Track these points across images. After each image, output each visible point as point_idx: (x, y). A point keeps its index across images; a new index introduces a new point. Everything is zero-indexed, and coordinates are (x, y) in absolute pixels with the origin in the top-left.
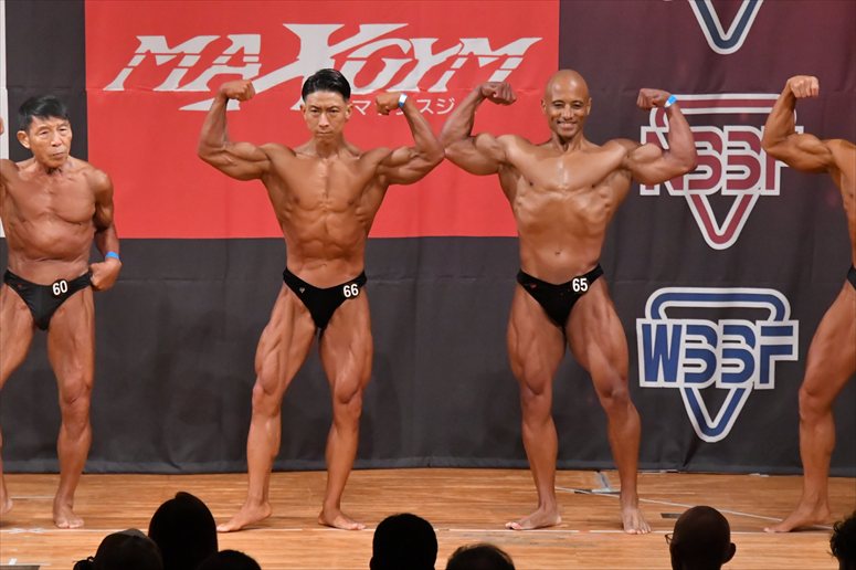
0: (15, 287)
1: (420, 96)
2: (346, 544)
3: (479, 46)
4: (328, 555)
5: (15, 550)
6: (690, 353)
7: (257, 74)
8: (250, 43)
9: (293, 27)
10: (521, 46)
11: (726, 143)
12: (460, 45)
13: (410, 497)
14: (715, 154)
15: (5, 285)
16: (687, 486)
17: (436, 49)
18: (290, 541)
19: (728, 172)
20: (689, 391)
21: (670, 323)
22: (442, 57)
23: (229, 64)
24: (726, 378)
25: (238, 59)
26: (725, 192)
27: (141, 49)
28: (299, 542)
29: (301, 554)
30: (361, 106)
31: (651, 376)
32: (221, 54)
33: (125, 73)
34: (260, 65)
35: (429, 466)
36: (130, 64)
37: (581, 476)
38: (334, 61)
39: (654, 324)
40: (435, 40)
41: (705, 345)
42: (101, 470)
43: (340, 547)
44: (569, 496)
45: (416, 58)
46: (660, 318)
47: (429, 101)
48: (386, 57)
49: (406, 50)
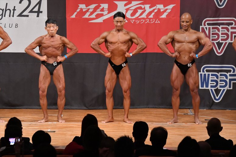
1: (146, 19)
2: (128, 126)
3: (161, 7)
4: (124, 129)
5: (49, 127)
6: (212, 81)
7: (107, 13)
8: (105, 6)
9: (116, 2)
10: (171, 7)
11: (221, 30)
12: (156, 6)
13: (144, 115)
14: (218, 32)
16: (211, 113)
17: (150, 7)
18: (115, 126)
19: (221, 37)
20: (211, 90)
21: (207, 73)
22: (152, 9)
23: (100, 11)
24: (221, 87)
25: (102, 10)
26: (221, 42)
27: (79, 7)
28: (117, 126)
29: (117, 129)
30: (132, 21)
31: (202, 86)
32: (98, 9)
33: (76, 13)
34: (108, 11)
35: (148, 108)
36: (77, 11)
37: (185, 111)
38: (125, 10)
39: (203, 74)
40: (150, 5)
41: (215, 79)
42: (70, 108)
44: (182, 115)
45: (146, 9)
46: (204, 72)
47: (148, 20)
48: (138, 9)
49: (143, 8)
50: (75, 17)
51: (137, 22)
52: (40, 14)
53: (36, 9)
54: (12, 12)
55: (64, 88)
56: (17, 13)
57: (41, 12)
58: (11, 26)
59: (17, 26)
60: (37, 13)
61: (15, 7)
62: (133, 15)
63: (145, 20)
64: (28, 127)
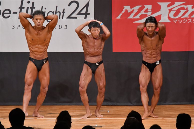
0: (87, 64)
1: (189, 18)
2: (171, 122)
4: (168, 124)
5: (97, 123)
7: (151, 14)
8: (149, 7)
9: (159, 3)
15: (85, 64)
17: (193, 8)
18: (159, 121)
23: (144, 12)
25: (146, 11)
27: (125, 9)
28: (161, 121)
29: (161, 124)
30: (175, 21)
32: (142, 10)
33: (121, 14)
34: (151, 12)
35: (191, 104)
38: (169, 11)
40: (192, 5)
42: (116, 105)
43: (170, 123)
45: (188, 10)
47: (191, 20)
48: (181, 10)
49: (186, 8)
50: (120, 18)
51: (180, 22)
52: (87, 15)
53: (84, 11)
54: (62, 14)
56: (66, 15)
57: (89, 14)
58: (60, 28)
59: (66, 27)
60: (84, 15)
61: (64, 9)
62: (175, 15)
63: (187, 20)
64: (77, 122)
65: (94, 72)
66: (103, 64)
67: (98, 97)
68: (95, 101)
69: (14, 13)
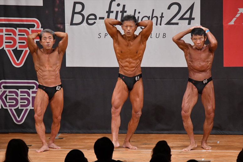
0: (192, 82)
5: (203, 156)
15: (189, 82)
27: (239, 12)
33: (234, 19)
36: (236, 17)
42: (228, 134)
50: (234, 24)
52: (192, 21)
53: (187, 16)
54: (159, 19)
55: (214, 110)
56: (165, 20)
57: (194, 19)
58: (157, 37)
59: (164, 35)
60: (188, 21)
61: (162, 13)
64: (178, 155)
65: (200, 92)
66: (212, 81)
67: (206, 123)
68: (202, 129)
69: (100, 18)
